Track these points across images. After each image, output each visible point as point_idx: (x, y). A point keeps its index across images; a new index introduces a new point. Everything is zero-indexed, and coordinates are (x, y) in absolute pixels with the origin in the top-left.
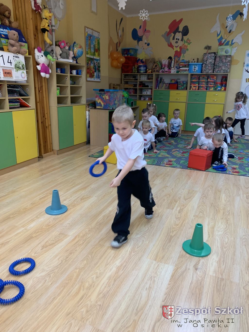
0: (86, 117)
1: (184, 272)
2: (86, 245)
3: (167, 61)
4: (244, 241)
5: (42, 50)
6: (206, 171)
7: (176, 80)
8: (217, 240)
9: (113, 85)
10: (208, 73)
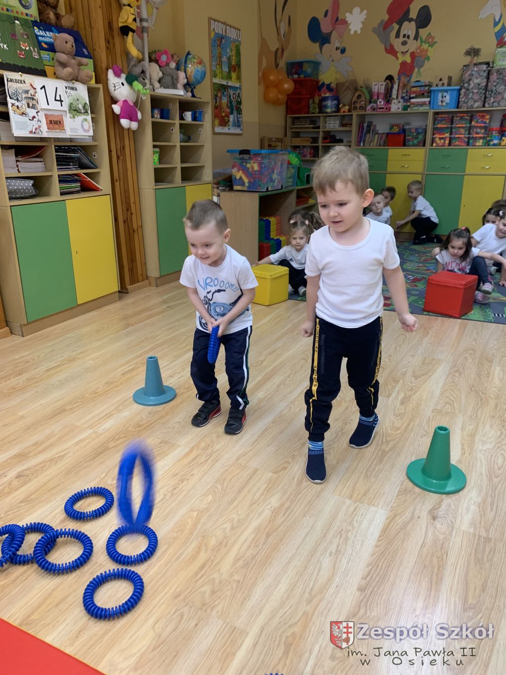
1: (408, 523)
2: (212, 466)
3: (382, 85)
5: (123, 72)
6: (463, 317)
7: (401, 125)
8: (481, 461)
9: (269, 141)
10: (472, 108)
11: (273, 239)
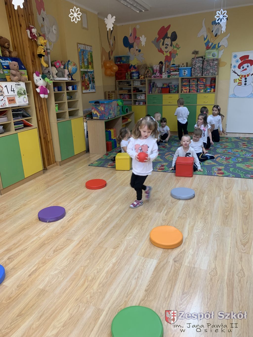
0: (84, 128)
1: (165, 264)
2: (89, 248)
4: (216, 236)
5: (40, 74)
7: (167, 84)
8: (195, 237)
9: (108, 93)
10: (197, 76)
11: (112, 139)
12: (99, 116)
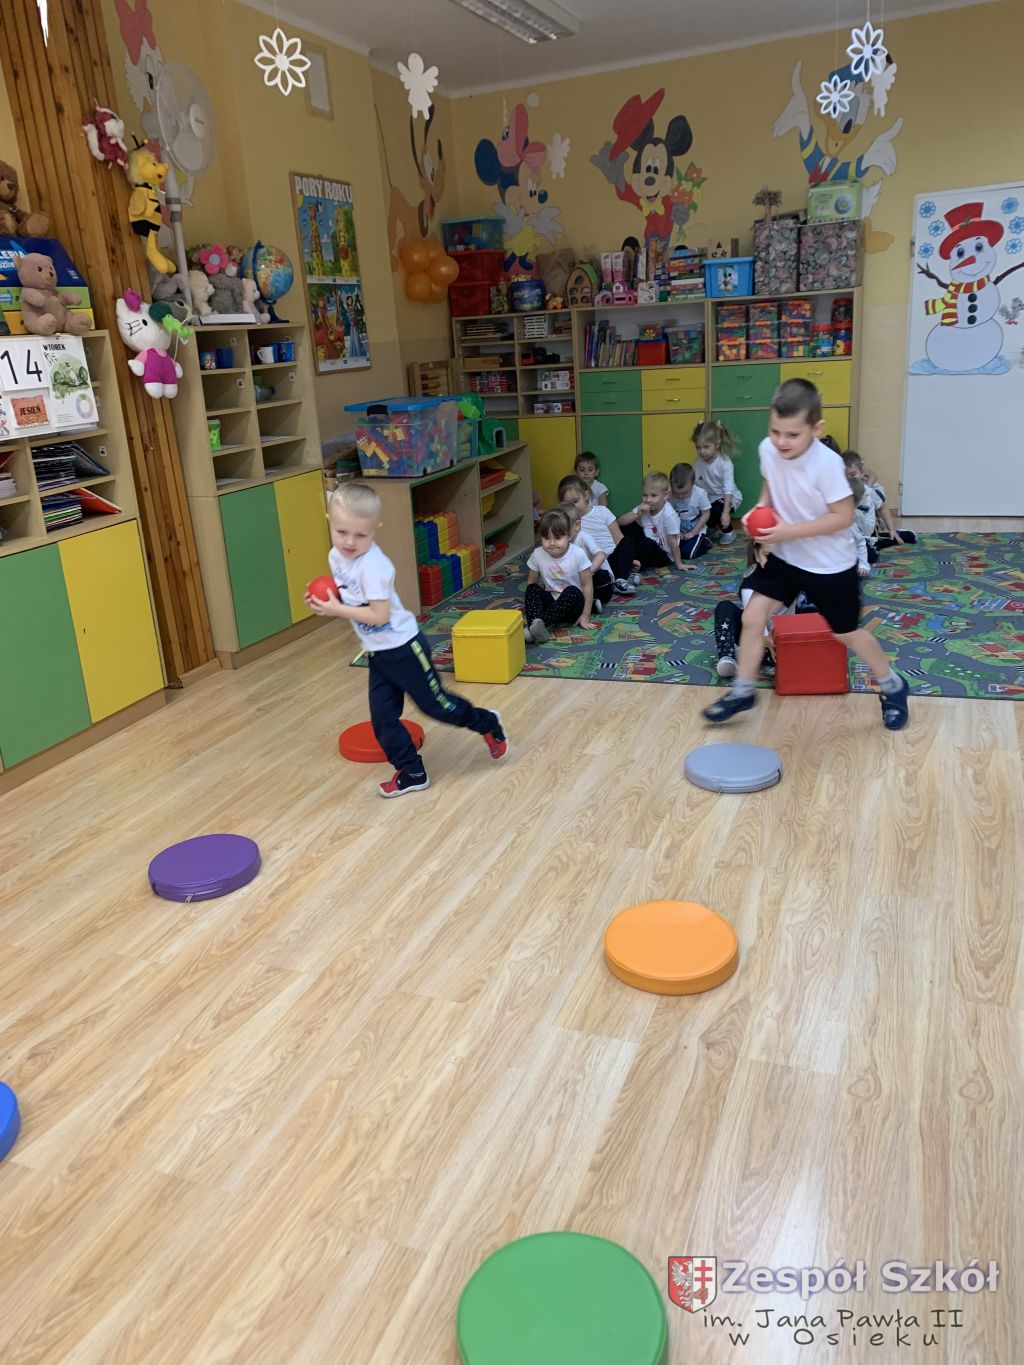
1: (669, 1057)
2: (357, 1002)
3: (618, 257)
4: (873, 937)
5: (143, 301)
7: (659, 327)
8: (787, 944)
9: (421, 370)
10: (779, 293)
11: (444, 556)
12: (386, 466)
